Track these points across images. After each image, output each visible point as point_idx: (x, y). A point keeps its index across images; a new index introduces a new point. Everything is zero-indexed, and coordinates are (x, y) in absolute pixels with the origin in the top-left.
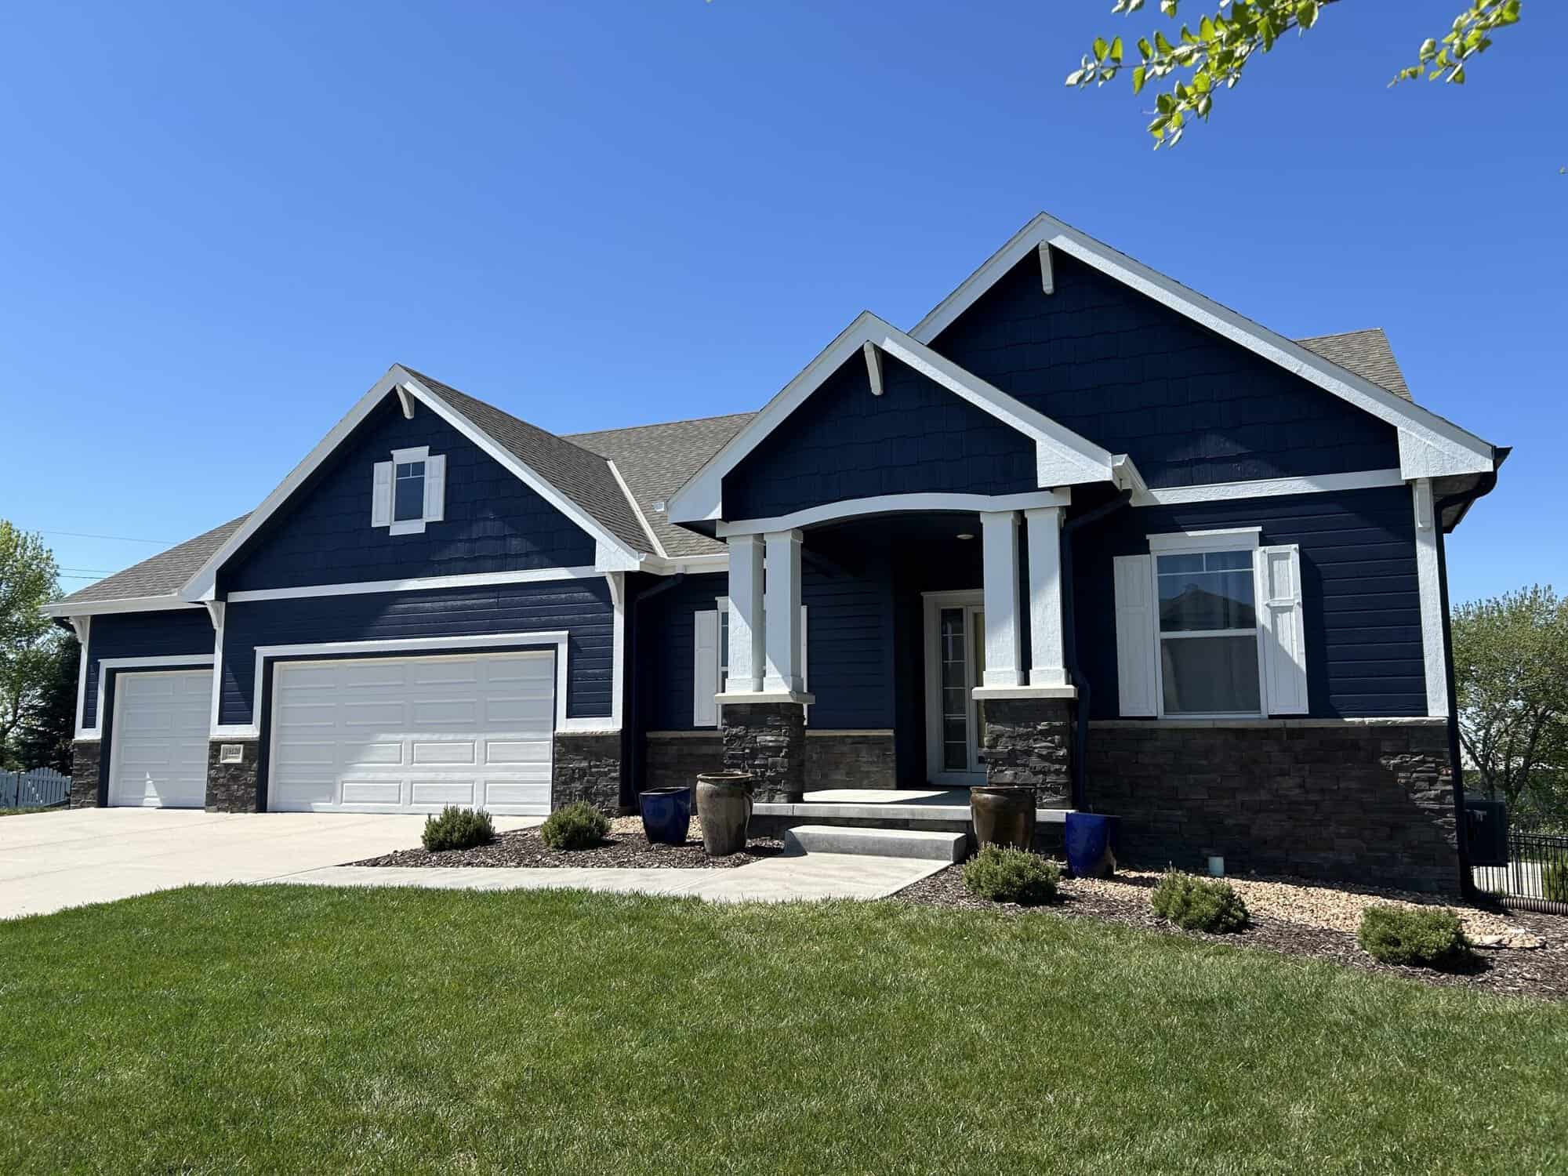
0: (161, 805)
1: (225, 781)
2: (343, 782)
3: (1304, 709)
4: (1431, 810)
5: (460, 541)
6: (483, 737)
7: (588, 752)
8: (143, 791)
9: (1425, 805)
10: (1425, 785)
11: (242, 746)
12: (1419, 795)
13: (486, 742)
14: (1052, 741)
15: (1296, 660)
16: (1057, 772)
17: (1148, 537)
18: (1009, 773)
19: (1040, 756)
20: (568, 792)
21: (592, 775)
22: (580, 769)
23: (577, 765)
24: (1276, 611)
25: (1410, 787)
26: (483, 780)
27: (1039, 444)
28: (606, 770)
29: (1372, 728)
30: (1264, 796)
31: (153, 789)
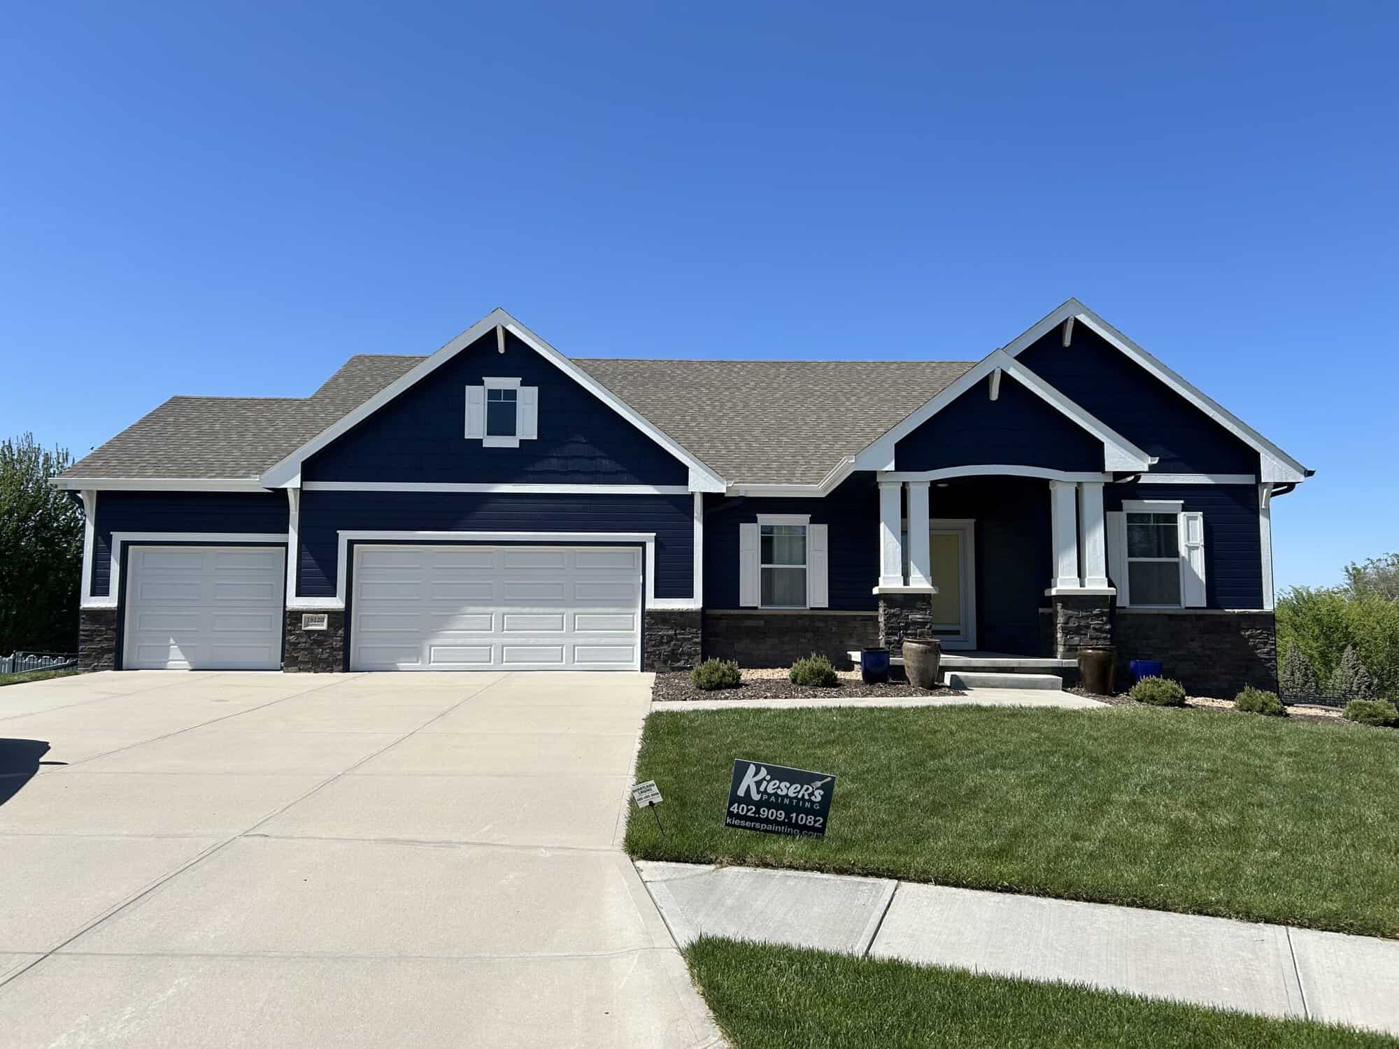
0: (191, 668)
1: (307, 645)
2: (431, 647)
3: (1204, 604)
4: (1265, 659)
5: (553, 457)
6: (571, 611)
7: (674, 623)
8: (167, 654)
9: (1262, 656)
10: (1262, 646)
11: (326, 616)
12: (1259, 651)
13: (575, 615)
14: (1102, 620)
15: (1200, 577)
16: (1105, 638)
17: (1123, 501)
18: (1077, 638)
19: (1094, 629)
20: (657, 653)
21: (678, 640)
22: (668, 636)
23: (665, 633)
24: (1191, 549)
25: (1255, 647)
26: (572, 645)
27: (1105, 445)
28: (690, 636)
29: (1239, 615)
30: (1181, 652)
31: (180, 653)
